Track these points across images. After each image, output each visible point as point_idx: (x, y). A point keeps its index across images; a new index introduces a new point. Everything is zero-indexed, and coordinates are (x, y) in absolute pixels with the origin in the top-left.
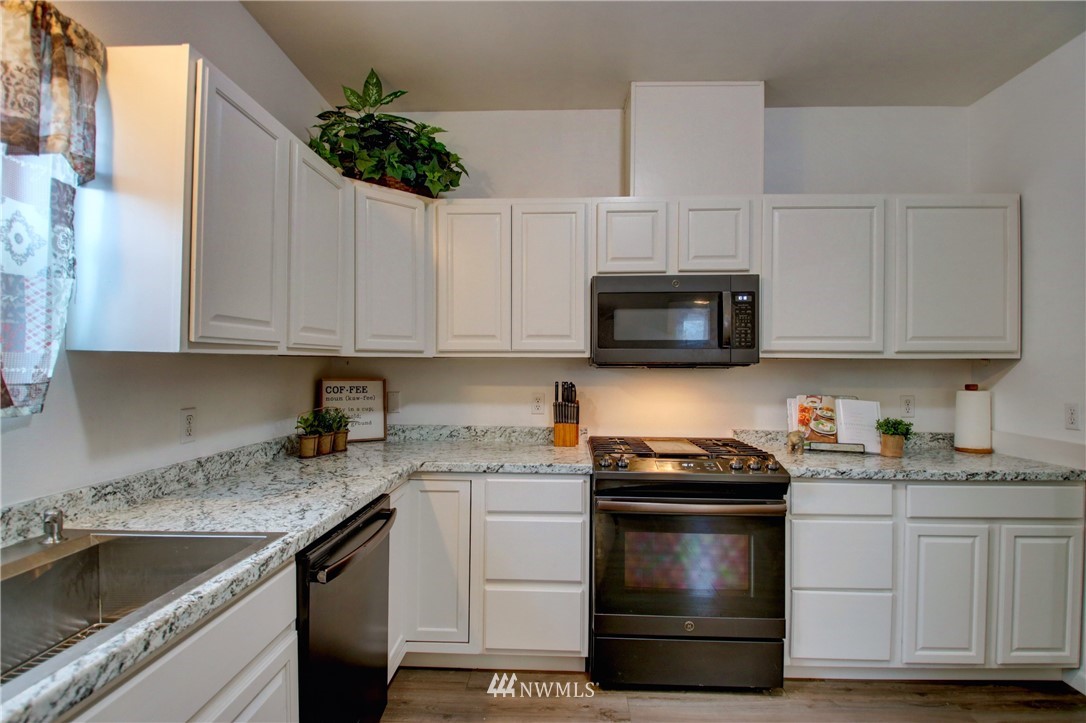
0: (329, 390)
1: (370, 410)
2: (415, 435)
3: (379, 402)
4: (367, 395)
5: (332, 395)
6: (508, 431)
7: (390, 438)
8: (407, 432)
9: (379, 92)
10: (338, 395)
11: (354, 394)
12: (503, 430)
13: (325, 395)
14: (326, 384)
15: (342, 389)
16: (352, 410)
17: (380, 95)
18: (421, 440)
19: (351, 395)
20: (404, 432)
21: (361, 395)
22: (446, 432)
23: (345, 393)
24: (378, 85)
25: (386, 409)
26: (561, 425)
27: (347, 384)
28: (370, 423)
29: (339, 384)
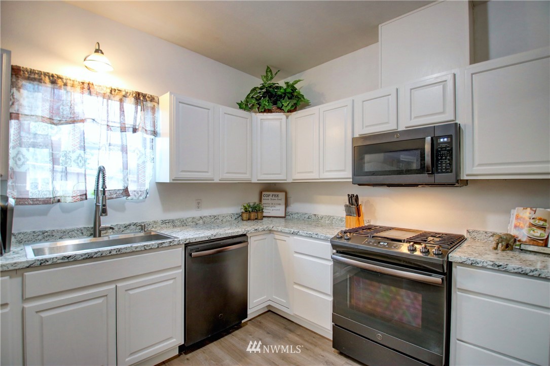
1: (280, 204)
2: (296, 217)
3: (283, 201)
4: (279, 198)
5: (266, 198)
6: (331, 218)
7: (287, 217)
8: (293, 215)
9: (272, 74)
10: (268, 198)
11: (274, 198)
12: (329, 217)
13: (263, 198)
14: (263, 193)
15: (269, 195)
16: (273, 204)
17: (272, 75)
18: (298, 219)
19: (272, 198)
21: (276, 198)
22: (307, 216)
23: (270, 197)
24: (271, 71)
25: (287, 205)
26: (349, 217)
27: (271, 193)
28: (279, 210)
29: (268, 193)
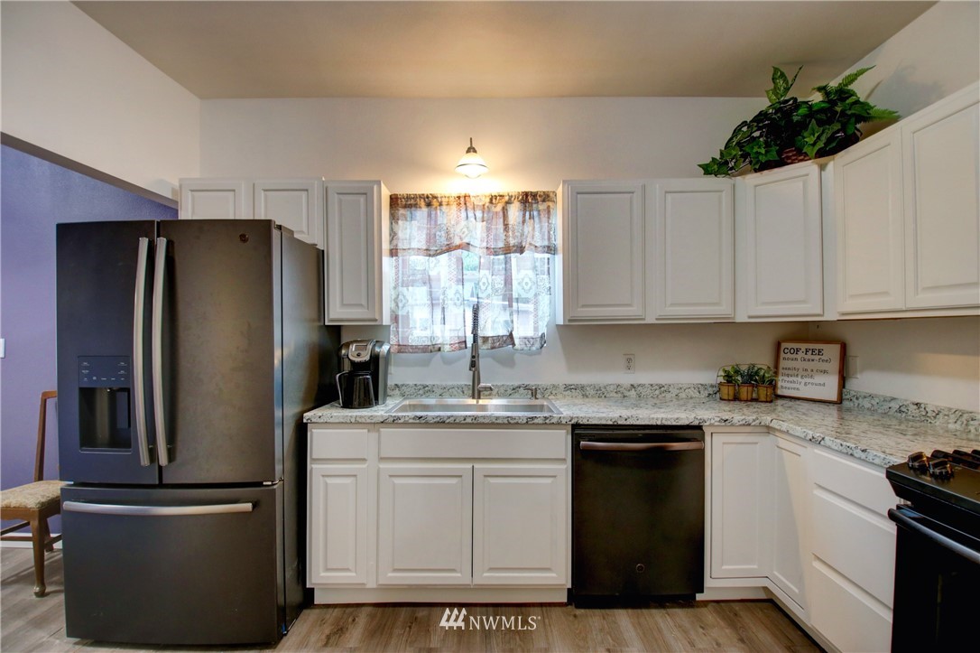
0: (786, 351)
1: (825, 372)
2: (866, 403)
3: (834, 365)
4: (823, 357)
5: (789, 355)
7: (846, 404)
8: (860, 400)
9: (786, 81)
10: (794, 356)
11: (809, 356)
13: (782, 355)
14: (784, 345)
15: (798, 350)
16: (806, 370)
17: (787, 83)
18: (874, 411)
19: (806, 357)
20: (857, 399)
21: (817, 357)
22: (895, 406)
23: (801, 355)
24: (782, 75)
25: (845, 374)
27: (803, 346)
28: (824, 385)
29: (795, 346)
